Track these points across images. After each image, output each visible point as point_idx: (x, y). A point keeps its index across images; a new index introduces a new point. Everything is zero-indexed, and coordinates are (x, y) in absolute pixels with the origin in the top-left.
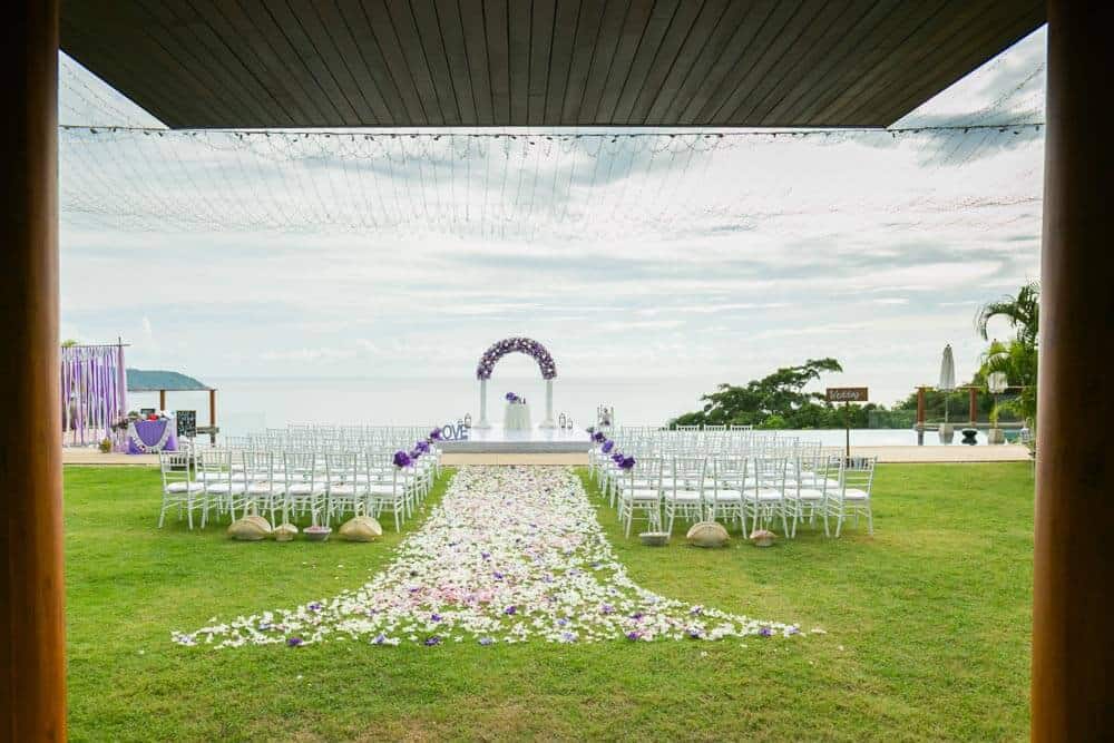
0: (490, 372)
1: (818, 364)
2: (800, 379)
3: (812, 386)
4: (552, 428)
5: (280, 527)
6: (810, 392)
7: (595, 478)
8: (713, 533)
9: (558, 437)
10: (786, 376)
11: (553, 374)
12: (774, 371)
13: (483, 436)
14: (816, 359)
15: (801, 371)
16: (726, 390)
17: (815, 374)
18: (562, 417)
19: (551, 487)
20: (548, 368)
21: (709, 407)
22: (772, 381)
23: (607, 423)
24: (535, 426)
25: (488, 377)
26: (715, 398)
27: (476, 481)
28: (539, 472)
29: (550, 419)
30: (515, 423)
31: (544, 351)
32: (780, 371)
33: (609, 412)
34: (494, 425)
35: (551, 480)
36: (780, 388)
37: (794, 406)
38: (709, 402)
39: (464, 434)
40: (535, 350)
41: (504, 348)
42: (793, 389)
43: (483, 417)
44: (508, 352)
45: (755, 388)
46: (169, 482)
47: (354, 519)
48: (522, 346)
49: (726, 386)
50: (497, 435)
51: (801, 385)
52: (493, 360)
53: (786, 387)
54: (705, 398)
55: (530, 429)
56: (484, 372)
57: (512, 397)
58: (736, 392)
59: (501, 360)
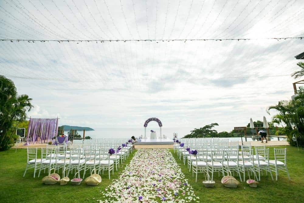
0: (147, 125)
1: (214, 124)
2: (210, 127)
3: (212, 129)
4: (162, 138)
5: (61, 180)
6: (212, 130)
7: (176, 153)
8: (233, 182)
9: (163, 140)
10: (207, 127)
11: (162, 126)
12: (205, 126)
13: (145, 140)
14: (213, 123)
15: (211, 126)
16: (196, 130)
17: (213, 126)
18: (164, 135)
19: (164, 156)
20: (160, 124)
21: (192, 133)
22: (205, 128)
23: (176, 137)
24: (158, 138)
25: (146, 126)
26: (193, 131)
27: (142, 154)
28: (160, 151)
29: (161, 136)
30: (153, 137)
31: (159, 121)
32: (206, 126)
33: (176, 134)
34: (148, 137)
35: (163, 154)
36: (207, 129)
37: (210, 133)
38: (192, 132)
39: (140, 140)
40: (157, 120)
41: (150, 120)
42: (209, 129)
43: (145, 136)
44: (151, 121)
45: (201, 129)
46: (30, 160)
47: (90, 176)
48: (154, 119)
49: (196, 129)
50: (148, 140)
51: (211, 128)
52: (148, 123)
53: (208, 129)
54: (191, 131)
55: (156, 138)
56: (145, 125)
57: (152, 131)
58: (198, 130)
59: (149, 123)
